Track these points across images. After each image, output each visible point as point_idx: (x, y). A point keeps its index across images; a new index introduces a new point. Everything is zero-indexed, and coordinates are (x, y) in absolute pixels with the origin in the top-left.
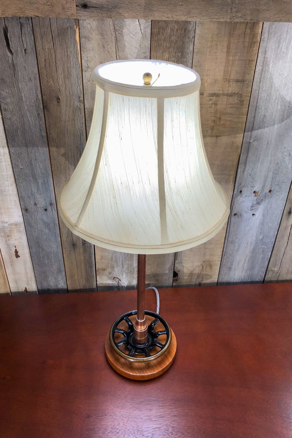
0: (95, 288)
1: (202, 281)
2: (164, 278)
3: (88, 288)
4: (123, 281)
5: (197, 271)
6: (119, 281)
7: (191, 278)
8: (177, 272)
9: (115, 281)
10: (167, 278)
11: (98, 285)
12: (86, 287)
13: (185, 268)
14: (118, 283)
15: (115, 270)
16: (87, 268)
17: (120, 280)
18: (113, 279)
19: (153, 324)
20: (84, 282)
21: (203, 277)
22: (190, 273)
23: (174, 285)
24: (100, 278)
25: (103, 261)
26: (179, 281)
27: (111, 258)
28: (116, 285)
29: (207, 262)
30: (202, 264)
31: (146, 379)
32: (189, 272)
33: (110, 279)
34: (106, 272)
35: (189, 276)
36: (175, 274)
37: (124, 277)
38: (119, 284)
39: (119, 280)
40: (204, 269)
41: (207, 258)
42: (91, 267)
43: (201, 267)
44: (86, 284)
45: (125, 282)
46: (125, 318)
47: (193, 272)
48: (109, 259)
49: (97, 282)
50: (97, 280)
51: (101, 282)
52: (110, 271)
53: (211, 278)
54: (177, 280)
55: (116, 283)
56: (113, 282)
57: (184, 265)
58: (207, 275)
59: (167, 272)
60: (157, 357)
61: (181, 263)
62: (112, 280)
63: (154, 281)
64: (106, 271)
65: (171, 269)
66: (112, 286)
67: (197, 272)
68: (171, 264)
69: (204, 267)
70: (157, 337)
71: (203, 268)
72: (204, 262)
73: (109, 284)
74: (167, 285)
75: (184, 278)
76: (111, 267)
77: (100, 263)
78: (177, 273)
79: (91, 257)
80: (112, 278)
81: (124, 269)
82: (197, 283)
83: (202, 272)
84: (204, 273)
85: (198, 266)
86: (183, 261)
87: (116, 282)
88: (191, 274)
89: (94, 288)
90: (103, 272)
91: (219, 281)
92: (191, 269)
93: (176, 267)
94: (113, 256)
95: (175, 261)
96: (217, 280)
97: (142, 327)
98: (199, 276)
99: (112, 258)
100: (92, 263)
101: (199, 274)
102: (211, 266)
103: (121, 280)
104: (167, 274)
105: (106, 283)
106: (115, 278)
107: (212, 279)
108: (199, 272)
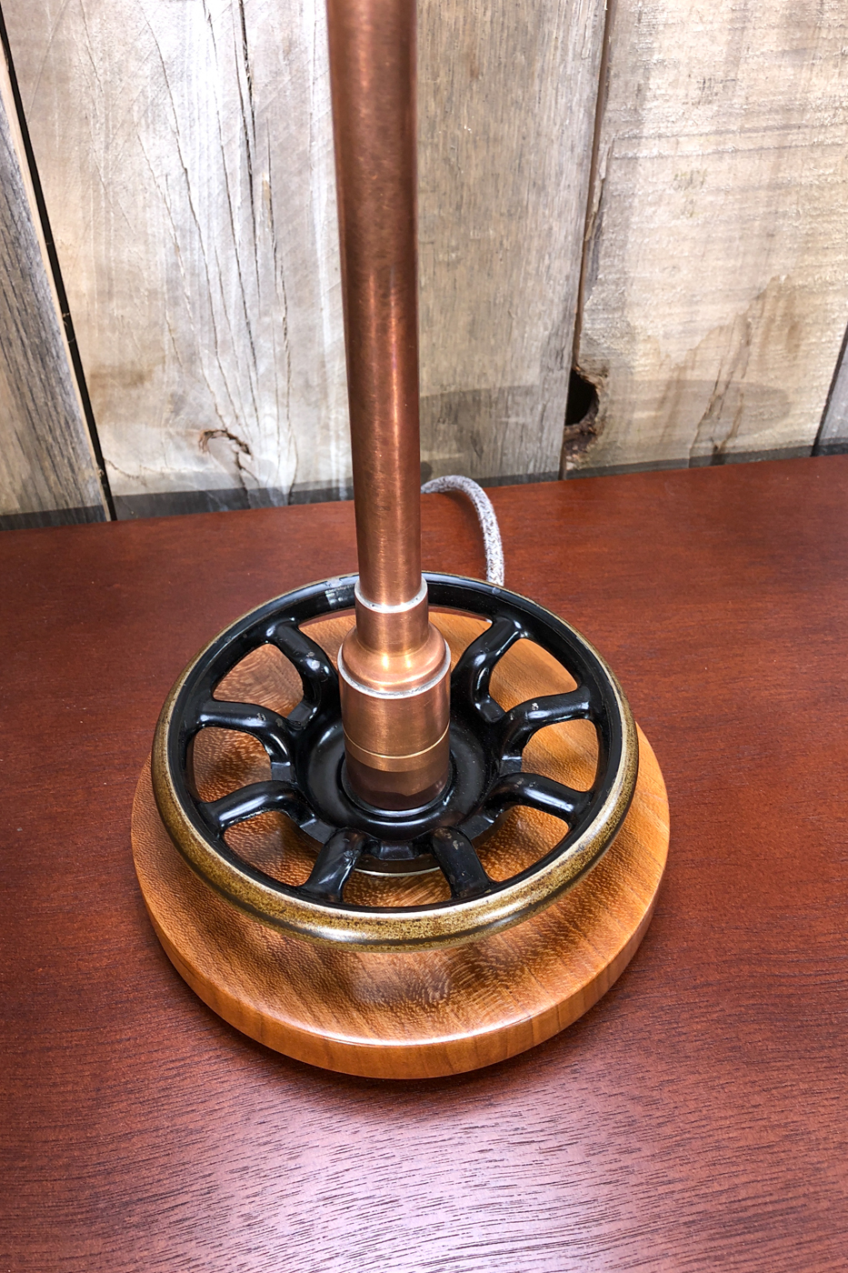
0: (100, 508)
1: (730, 436)
2: (513, 420)
3: (51, 506)
4: (264, 457)
5: (708, 372)
6: (243, 457)
7: (671, 422)
8: (593, 380)
9: (218, 455)
10: (529, 420)
11: (112, 490)
12: (41, 504)
13: (641, 348)
14: (234, 467)
15: (206, 373)
16: (20, 359)
17: (247, 452)
18: (204, 445)
19: (481, 659)
20: (22, 468)
21: (740, 411)
22: (669, 385)
23: (570, 466)
24: (119, 437)
25: (115, 308)
26: (601, 440)
27: (169, 281)
28: (229, 484)
29: (777, 299)
30: (744, 317)
31: (467, 1066)
32: (664, 375)
33: (183, 444)
34: (153, 395)
35: (662, 402)
36: (582, 397)
37: (269, 423)
38: (244, 474)
39: (236, 448)
40: (754, 350)
41: (782, 264)
42: (42, 352)
43: (737, 338)
44: (32, 478)
45: (274, 460)
46: (270, 632)
47: (691, 375)
48: (153, 294)
49: (109, 468)
50: (105, 456)
51: (132, 467)
52: (174, 388)
53: (785, 414)
54: (589, 435)
55: (224, 470)
56: (202, 461)
57: (636, 319)
58: (764, 393)
59: (531, 376)
60: (545, 892)
61: (622, 305)
62: (199, 453)
63: (454, 446)
64: (147, 384)
65: (559, 354)
66: (202, 494)
67: (711, 374)
68: (557, 313)
69: (756, 340)
70: (519, 745)
71: (748, 343)
72: (761, 297)
73: (181, 477)
74: (531, 470)
75: (630, 423)
76: (176, 359)
77: (102, 330)
78: (593, 387)
79: (27, 275)
80: (195, 440)
81: (262, 369)
82: (705, 449)
83: (737, 377)
84: (753, 377)
85: (721, 328)
86: (634, 293)
87: (226, 464)
88: (676, 390)
89: (89, 505)
90: (134, 393)
91: (826, 436)
92: (676, 351)
93: (591, 342)
94: (176, 266)
95: (585, 294)
96: (817, 425)
97: (408, 660)
98: (719, 400)
99: (173, 284)
100: (40, 317)
101: (721, 389)
102: (794, 329)
103: (252, 448)
104: (528, 391)
105: (163, 476)
106: (209, 434)
107: (789, 420)
108: (724, 377)
